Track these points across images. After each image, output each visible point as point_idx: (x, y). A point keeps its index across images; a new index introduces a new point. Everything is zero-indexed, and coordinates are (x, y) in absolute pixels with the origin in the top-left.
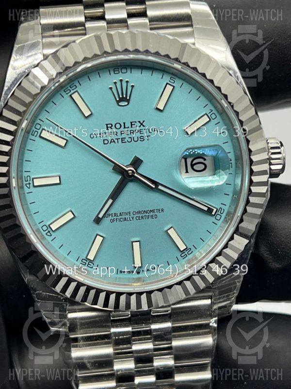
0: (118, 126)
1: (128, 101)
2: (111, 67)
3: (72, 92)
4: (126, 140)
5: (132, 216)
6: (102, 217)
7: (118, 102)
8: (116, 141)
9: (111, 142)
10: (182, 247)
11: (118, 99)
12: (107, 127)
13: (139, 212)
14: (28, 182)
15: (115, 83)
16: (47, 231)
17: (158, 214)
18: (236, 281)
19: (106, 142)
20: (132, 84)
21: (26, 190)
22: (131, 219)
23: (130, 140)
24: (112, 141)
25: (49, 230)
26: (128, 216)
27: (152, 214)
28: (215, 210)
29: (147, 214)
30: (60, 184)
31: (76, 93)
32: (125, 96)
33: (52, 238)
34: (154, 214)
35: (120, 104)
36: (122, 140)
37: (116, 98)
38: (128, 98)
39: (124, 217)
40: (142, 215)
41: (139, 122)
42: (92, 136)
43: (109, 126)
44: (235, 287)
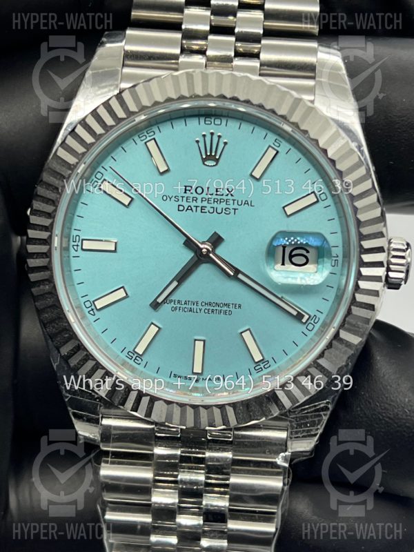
0: (199, 190)
1: (217, 161)
2: (202, 116)
3: (149, 138)
4: (206, 210)
5: (201, 307)
6: (162, 302)
7: (204, 160)
8: (194, 209)
9: (187, 209)
10: (258, 357)
11: (204, 157)
12: (186, 190)
13: (210, 304)
14: (75, 244)
15: (204, 136)
16: (90, 309)
17: (233, 310)
18: (322, 413)
19: (181, 208)
20: (225, 141)
21: (73, 253)
22: (198, 311)
23: (211, 210)
24: (190, 208)
25: (93, 307)
26: (195, 306)
27: (225, 308)
28: (307, 317)
29: (220, 308)
30: (115, 251)
31: (153, 141)
32: (213, 154)
33: (95, 318)
34: (228, 309)
35: (206, 163)
36: (202, 209)
37: (201, 155)
38: (217, 157)
39: (190, 306)
40: (212, 308)
41: (228, 190)
42: (165, 198)
43: (187, 188)
44: (319, 421)
